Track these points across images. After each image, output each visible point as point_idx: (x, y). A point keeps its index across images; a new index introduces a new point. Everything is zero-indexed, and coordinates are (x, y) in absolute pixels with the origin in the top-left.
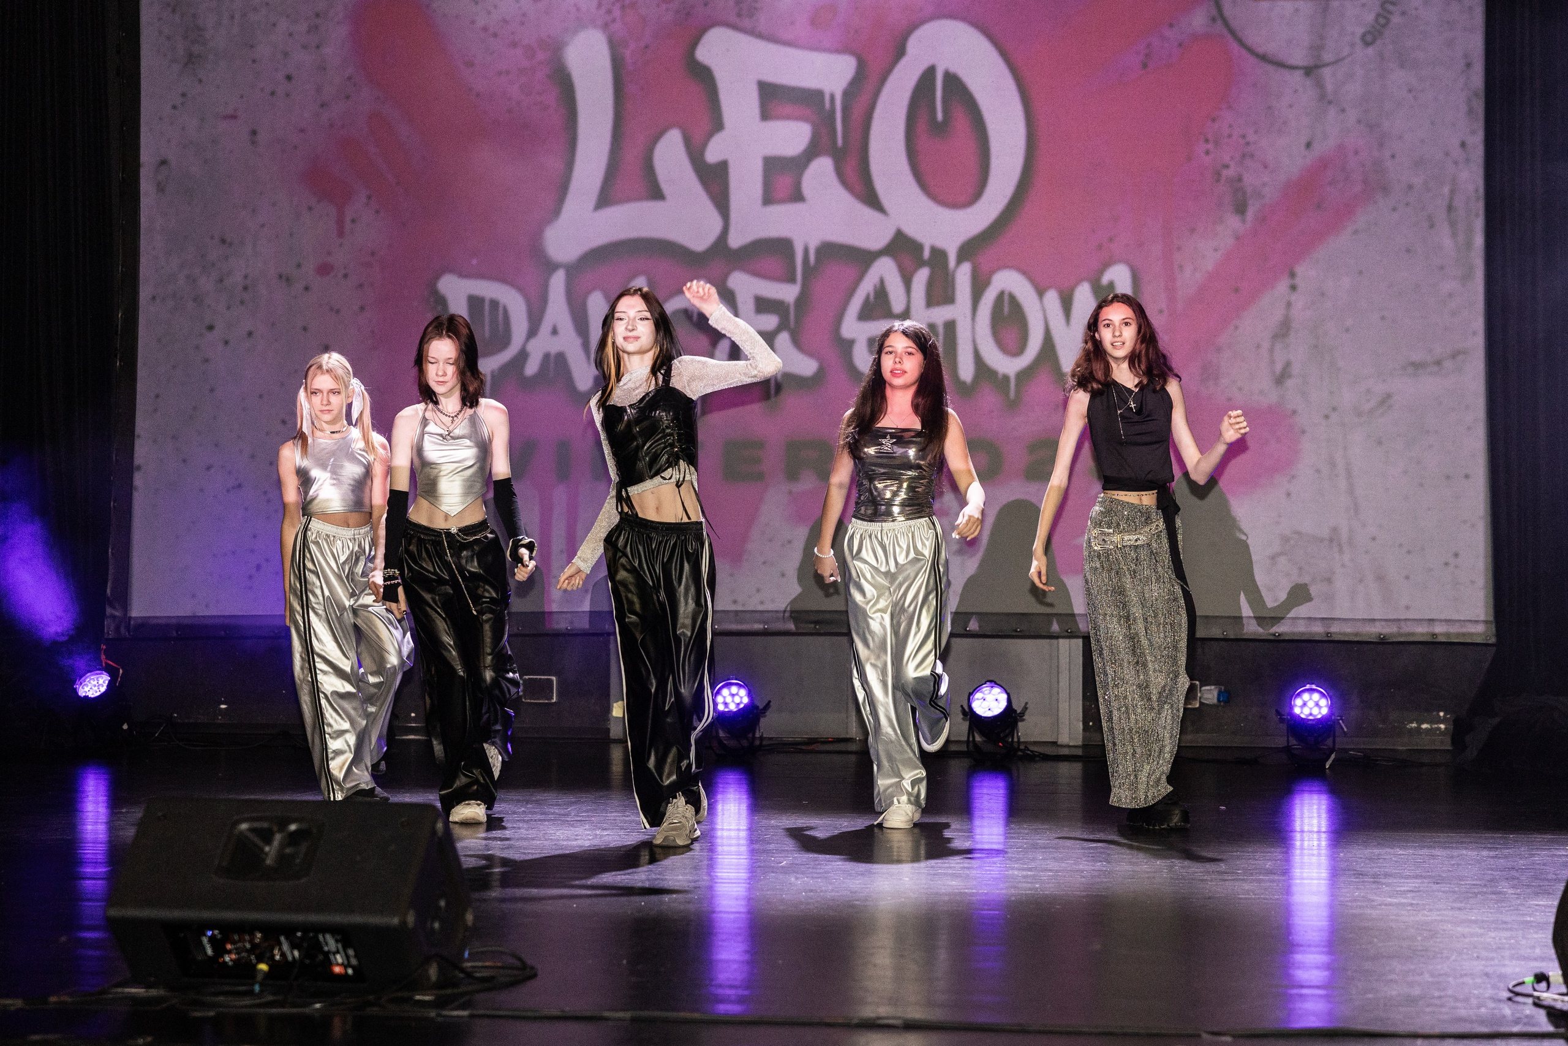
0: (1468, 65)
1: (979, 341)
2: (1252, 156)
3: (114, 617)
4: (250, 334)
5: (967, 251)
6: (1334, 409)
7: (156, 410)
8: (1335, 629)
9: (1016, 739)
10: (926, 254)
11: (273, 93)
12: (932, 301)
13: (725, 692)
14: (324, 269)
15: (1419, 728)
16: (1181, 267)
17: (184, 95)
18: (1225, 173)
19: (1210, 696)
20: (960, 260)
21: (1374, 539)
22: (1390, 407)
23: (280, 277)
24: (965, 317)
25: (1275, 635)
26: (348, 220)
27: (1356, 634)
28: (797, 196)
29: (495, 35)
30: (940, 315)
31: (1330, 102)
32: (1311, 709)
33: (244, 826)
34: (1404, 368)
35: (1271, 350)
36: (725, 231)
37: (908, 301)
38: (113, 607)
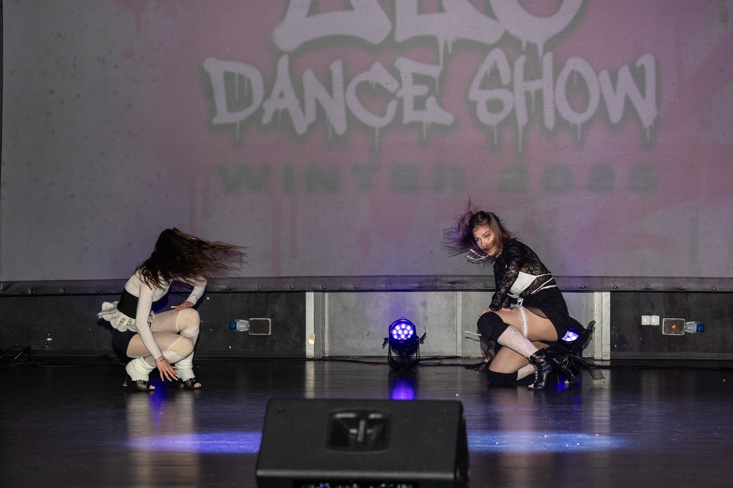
1: (558, 102)
4: (78, 96)
7: (15, 146)
10: (524, 45)
12: (527, 77)
13: (398, 327)
14: (128, 54)
16: (687, 55)
19: (692, 328)
20: (545, 52)
23: (98, 58)
24: (549, 87)
26: (143, 22)
28: (440, 9)
30: (533, 86)
36: (393, 30)
37: (512, 78)
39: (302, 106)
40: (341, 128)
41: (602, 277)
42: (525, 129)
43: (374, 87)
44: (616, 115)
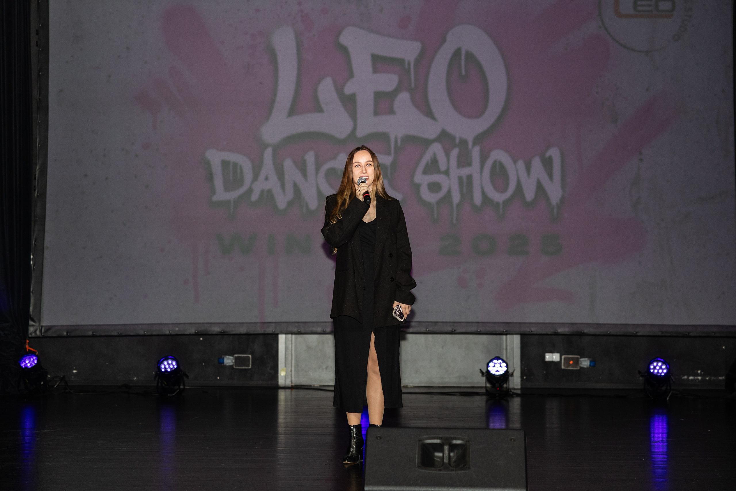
1: (484, 185)
2: (620, 94)
3: (33, 326)
4: (107, 179)
5: (479, 139)
6: (662, 220)
7: (55, 219)
8: (664, 330)
10: (457, 141)
11: (119, 56)
12: (460, 165)
14: (146, 146)
16: (584, 149)
17: (72, 56)
18: (607, 103)
19: (586, 363)
20: (474, 144)
21: (682, 285)
22: (690, 219)
23: (123, 150)
24: (477, 173)
26: (158, 121)
27: (675, 332)
28: (391, 111)
29: (236, 28)
30: (465, 172)
31: (658, 69)
32: (658, 370)
34: (696, 200)
35: (631, 192)
36: (355, 129)
37: (448, 166)
38: (33, 321)
39: (283, 187)
40: (313, 204)
41: (520, 323)
42: (459, 205)
44: (530, 194)
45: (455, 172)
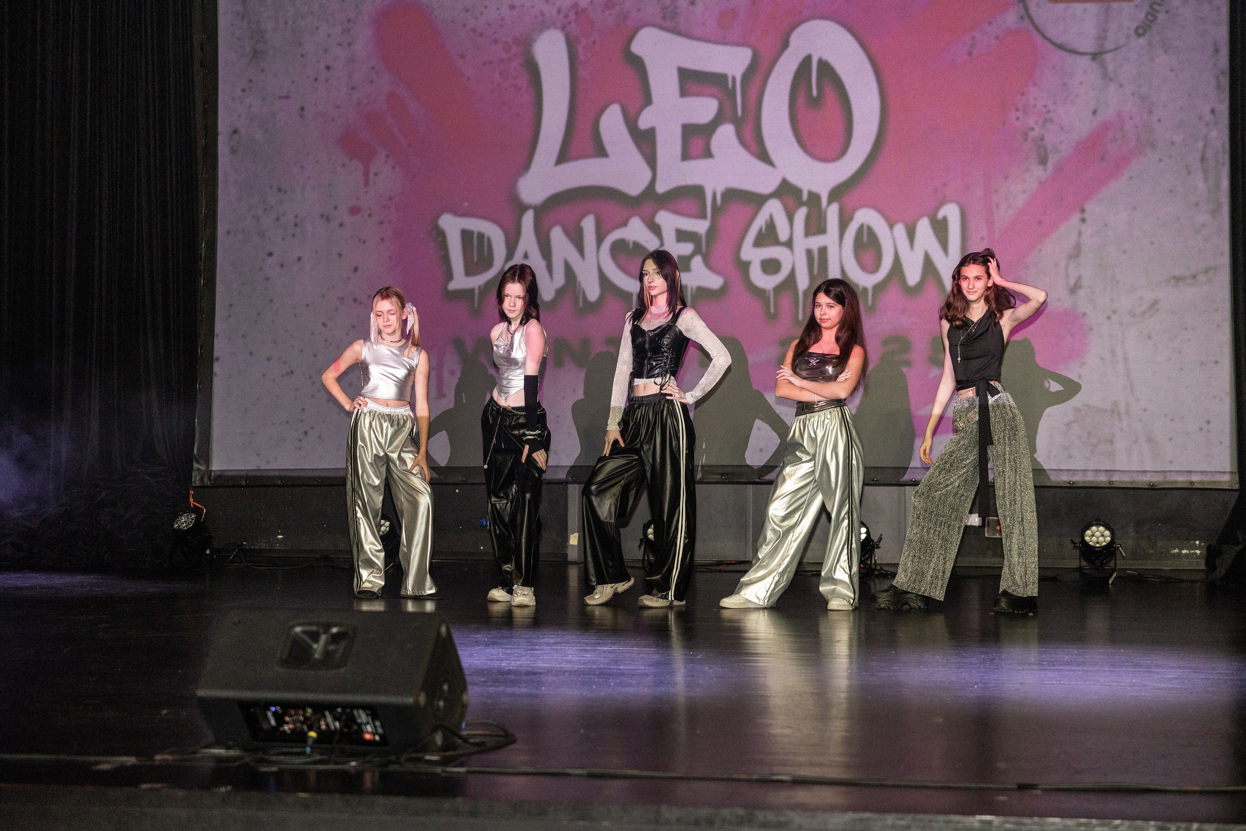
0: (1217, 51)
1: (844, 262)
2: (1051, 121)
3: (199, 470)
4: (299, 259)
5: (836, 194)
6: (1115, 312)
7: (230, 316)
8: (1115, 478)
9: (873, 562)
10: (805, 196)
11: (316, 80)
12: (808, 233)
14: (354, 210)
15: (1180, 553)
16: (997, 205)
17: (250, 81)
18: (1032, 134)
20: (830, 202)
21: (1145, 410)
22: (1157, 310)
23: (322, 216)
24: (834, 244)
25: (1070, 483)
26: (372, 174)
27: (1133, 482)
28: (708, 154)
29: (481, 35)
30: (815, 243)
31: (1111, 80)
32: (1098, 538)
33: (298, 629)
34: (1168, 281)
35: (1067, 268)
36: (654, 180)
37: (791, 234)
38: (198, 463)
39: (550, 268)
40: (593, 292)
43: (631, 246)
44: (913, 276)
45: (802, 243)
